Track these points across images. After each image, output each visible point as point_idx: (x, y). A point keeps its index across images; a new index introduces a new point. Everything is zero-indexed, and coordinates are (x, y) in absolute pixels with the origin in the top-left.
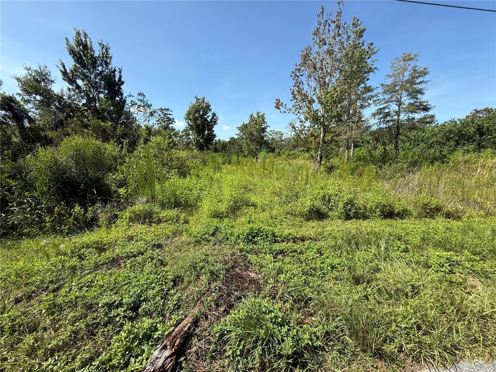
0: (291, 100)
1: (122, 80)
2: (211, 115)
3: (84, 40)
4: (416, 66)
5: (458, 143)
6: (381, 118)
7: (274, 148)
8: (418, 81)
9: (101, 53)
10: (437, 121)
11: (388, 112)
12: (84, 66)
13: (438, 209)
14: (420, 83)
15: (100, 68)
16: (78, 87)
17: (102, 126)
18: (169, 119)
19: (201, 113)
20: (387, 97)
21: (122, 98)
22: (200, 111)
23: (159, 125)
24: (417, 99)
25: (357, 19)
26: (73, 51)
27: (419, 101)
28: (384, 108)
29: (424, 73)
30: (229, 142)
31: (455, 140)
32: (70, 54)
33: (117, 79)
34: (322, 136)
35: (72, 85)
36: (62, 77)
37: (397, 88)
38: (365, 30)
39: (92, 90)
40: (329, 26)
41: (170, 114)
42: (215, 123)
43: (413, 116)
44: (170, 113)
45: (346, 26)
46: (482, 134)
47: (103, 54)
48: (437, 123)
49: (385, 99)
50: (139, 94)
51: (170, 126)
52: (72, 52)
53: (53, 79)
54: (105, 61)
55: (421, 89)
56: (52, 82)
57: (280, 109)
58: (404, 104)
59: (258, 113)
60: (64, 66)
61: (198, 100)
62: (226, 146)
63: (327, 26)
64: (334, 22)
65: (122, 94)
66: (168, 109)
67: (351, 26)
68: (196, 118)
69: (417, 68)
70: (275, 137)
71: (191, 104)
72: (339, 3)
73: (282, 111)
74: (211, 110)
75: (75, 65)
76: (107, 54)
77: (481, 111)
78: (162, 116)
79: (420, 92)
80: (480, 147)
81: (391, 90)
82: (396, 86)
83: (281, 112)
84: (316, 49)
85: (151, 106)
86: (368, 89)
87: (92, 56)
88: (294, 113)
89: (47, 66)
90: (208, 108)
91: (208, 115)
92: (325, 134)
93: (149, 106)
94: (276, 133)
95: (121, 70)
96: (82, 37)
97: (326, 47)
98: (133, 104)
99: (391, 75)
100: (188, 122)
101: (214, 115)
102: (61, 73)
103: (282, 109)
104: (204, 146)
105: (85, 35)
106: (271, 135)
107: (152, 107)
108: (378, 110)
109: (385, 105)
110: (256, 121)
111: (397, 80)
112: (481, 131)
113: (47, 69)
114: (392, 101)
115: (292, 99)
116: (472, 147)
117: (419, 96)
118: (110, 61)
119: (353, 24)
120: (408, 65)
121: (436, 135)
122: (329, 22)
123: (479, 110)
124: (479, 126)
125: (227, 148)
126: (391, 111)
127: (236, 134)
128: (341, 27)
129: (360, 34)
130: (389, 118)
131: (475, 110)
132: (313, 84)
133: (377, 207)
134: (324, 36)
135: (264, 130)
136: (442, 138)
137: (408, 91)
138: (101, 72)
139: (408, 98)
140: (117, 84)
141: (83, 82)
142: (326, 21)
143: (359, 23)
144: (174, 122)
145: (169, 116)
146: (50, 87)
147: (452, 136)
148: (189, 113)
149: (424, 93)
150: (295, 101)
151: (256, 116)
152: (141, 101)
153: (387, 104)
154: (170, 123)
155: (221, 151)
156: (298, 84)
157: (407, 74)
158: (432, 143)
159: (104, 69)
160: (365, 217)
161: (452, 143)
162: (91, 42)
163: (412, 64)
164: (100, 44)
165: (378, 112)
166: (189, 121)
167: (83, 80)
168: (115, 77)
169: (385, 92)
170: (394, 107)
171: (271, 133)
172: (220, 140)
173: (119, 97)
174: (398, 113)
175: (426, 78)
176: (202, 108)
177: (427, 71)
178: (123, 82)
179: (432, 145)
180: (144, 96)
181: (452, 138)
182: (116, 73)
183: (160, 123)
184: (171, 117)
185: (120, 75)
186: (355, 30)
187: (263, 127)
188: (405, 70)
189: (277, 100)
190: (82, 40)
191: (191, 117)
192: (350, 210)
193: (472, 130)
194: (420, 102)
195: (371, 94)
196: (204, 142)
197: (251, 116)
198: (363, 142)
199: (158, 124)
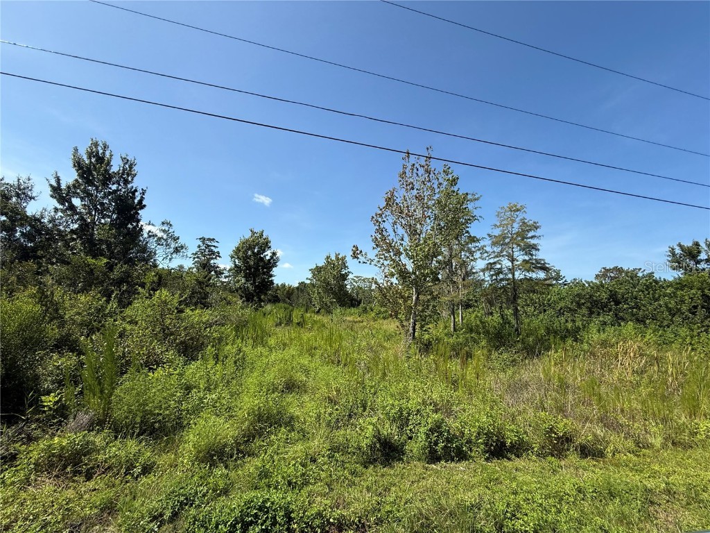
0: (374, 248)
1: (144, 203)
2: (270, 255)
3: (101, 151)
4: (525, 219)
5: (591, 313)
6: (492, 275)
7: (361, 300)
8: (530, 234)
9: (121, 169)
10: (564, 277)
11: (499, 269)
12: (90, 182)
13: (567, 439)
14: (532, 237)
15: (114, 187)
16: (72, 207)
17: (89, 265)
18: (213, 253)
19: (256, 251)
20: (497, 249)
21: (137, 225)
22: (255, 248)
23: (196, 259)
24: (532, 255)
25: (447, 167)
26: (79, 163)
27: (534, 257)
28: (495, 263)
29: (535, 227)
30: (297, 288)
31: (587, 308)
32: (75, 166)
33: (136, 201)
34: (414, 298)
35: (63, 204)
36: (51, 193)
37: (507, 240)
38: (458, 178)
39: (93, 213)
40: (417, 170)
41: (214, 246)
42: (275, 265)
43: (530, 276)
44: (215, 244)
45: (436, 172)
46: (617, 303)
47: (124, 170)
48: (564, 279)
49: (494, 252)
50: (163, 223)
51: (212, 261)
52: (78, 165)
53: (34, 195)
54: (124, 178)
55: (535, 245)
56: (32, 198)
57: (358, 258)
58: (517, 261)
59: (337, 256)
60: (58, 180)
61: (253, 233)
62: (292, 293)
63: (415, 170)
64: (423, 166)
65: (138, 221)
66: (213, 239)
67: (442, 173)
68: (246, 256)
69: (526, 221)
70: (362, 285)
71: (242, 238)
72: (428, 149)
73: (362, 262)
74: (270, 247)
75: (76, 180)
76: (130, 170)
77: (610, 269)
78: (203, 248)
79: (534, 247)
80: (618, 319)
81: (499, 241)
82: (504, 238)
83: (360, 262)
84: (403, 192)
85: (178, 238)
86: (473, 239)
87: (106, 171)
88: (376, 266)
89: (31, 177)
90: (266, 245)
91: (266, 253)
92: (418, 296)
93: (176, 239)
94: (364, 280)
95: (145, 191)
96: (99, 148)
97: (415, 192)
98: (151, 235)
99: (498, 224)
100: (235, 262)
101: (274, 254)
102: (50, 189)
103: (362, 259)
104: (254, 296)
105: (105, 147)
106: (356, 283)
107: (179, 241)
108: (488, 264)
109: (496, 260)
110: (334, 265)
111: (506, 232)
112: (615, 298)
113: (30, 181)
114: (503, 256)
115: (375, 246)
116: (608, 318)
117: (534, 252)
118: (132, 180)
119: (444, 171)
120: (516, 216)
121: (564, 298)
122: (417, 165)
123: (608, 268)
124: (611, 291)
125: (294, 297)
126: (504, 266)
127: (307, 279)
128: (431, 172)
129: (454, 182)
130: (501, 276)
131: (604, 268)
132: (401, 231)
133: (478, 437)
134: (411, 180)
135: (344, 277)
136: (572, 303)
137: (519, 245)
138: (115, 192)
139: (522, 253)
140: (135, 208)
141: (82, 201)
142: (414, 165)
143: (450, 171)
144: (219, 257)
145: (212, 248)
146: (25, 204)
147: (583, 301)
148: (238, 250)
149: (538, 250)
150: (379, 249)
151: (334, 258)
152: (164, 231)
153: (498, 259)
154: (212, 259)
155: (284, 301)
156: (380, 231)
157: (516, 225)
158: (561, 309)
159: (120, 187)
160: (461, 456)
161: (584, 311)
162: (111, 156)
163: (521, 215)
164: (123, 159)
165: (487, 267)
166: (237, 261)
167: (82, 199)
168: (135, 198)
169: (494, 244)
170: (506, 263)
171: (357, 279)
172: (284, 285)
173: (132, 225)
174: (512, 271)
175: (538, 232)
176: (257, 244)
177: (538, 225)
178: (145, 206)
179: (562, 311)
180: (171, 225)
181: (583, 304)
182: (137, 194)
183: (198, 257)
184: (216, 250)
185: (142, 197)
186: (447, 178)
187: (344, 273)
188: (513, 221)
189: (354, 246)
190: (98, 152)
191: (241, 254)
192: (436, 444)
193: (605, 296)
194: (536, 260)
195: (477, 245)
196: (255, 291)
197: (328, 257)
198: (476, 301)
199: (194, 258)
